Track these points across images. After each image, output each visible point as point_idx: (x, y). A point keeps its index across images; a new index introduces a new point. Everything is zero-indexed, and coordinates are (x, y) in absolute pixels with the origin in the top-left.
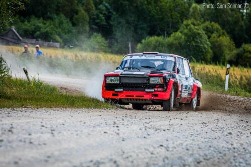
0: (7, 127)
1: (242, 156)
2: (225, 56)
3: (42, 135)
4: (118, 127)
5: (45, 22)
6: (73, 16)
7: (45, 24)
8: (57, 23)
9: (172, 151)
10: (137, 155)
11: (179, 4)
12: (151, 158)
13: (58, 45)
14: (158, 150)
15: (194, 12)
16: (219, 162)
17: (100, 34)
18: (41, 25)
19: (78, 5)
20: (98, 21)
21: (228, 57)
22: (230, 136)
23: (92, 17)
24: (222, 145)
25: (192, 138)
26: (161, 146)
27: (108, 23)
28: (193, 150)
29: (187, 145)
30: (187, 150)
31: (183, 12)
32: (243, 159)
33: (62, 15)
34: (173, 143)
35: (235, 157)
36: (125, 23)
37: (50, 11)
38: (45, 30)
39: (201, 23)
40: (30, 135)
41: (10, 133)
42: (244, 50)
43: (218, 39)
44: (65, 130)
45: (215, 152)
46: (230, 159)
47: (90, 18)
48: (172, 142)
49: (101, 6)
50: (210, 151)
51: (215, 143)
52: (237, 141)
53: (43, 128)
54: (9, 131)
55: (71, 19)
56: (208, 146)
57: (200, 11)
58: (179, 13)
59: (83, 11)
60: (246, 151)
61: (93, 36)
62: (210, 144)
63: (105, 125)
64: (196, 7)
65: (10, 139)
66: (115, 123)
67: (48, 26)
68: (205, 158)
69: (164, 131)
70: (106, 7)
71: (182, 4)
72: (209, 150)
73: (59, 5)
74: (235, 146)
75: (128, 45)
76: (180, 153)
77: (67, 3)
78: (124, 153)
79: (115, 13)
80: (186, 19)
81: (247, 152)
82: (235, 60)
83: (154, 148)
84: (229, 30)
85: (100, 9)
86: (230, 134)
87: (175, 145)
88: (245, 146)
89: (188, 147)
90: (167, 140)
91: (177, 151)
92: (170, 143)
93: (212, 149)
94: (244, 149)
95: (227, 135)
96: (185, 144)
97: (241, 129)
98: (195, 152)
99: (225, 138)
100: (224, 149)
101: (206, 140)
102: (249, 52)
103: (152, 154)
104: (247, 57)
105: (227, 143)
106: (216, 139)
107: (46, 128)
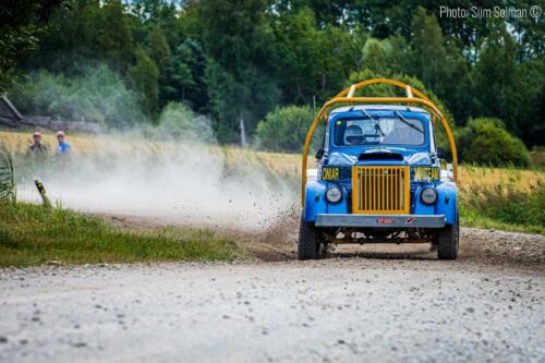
0: (29, 312)
3: (101, 327)
4: (247, 303)
5: (69, 81)
6: (126, 68)
7: (69, 85)
8: (93, 83)
9: (365, 352)
11: (340, 41)
14: (337, 351)
15: (371, 56)
17: (181, 104)
19: (135, 46)
20: (177, 77)
22: (470, 315)
23: (164, 69)
24: (460, 336)
25: (397, 324)
26: (341, 342)
27: (199, 81)
28: (405, 350)
29: (391, 339)
30: (394, 349)
31: (347, 56)
33: (104, 67)
34: (363, 335)
36: (232, 80)
37: (77, 60)
38: (70, 99)
40: (77, 327)
41: (37, 324)
42: (474, 130)
44: (143, 314)
45: (449, 351)
47: (162, 72)
49: (183, 47)
50: (439, 351)
51: (445, 332)
53: (101, 311)
54: (35, 320)
55: (123, 75)
56: (434, 340)
57: (384, 53)
58: (341, 58)
59: (147, 58)
60: (508, 347)
61: (169, 108)
64: (375, 47)
65: (41, 338)
67: (75, 90)
69: (340, 308)
70: (193, 48)
71: (346, 40)
72: (435, 348)
74: (485, 336)
75: (239, 124)
76: (381, 357)
77: (113, 43)
78: (270, 360)
79: (211, 61)
80: (356, 70)
81: (511, 348)
83: (328, 347)
85: (180, 53)
86: (471, 310)
87: (367, 340)
88: (505, 336)
89: (394, 344)
90: (350, 330)
91: (374, 352)
92: (358, 333)
93: (442, 345)
94: (504, 342)
95: (464, 314)
96: (386, 336)
97: (488, 298)
98: (410, 354)
99: (463, 320)
100: (465, 345)
101: (425, 326)
102: (484, 133)
103: (326, 360)
104: (480, 145)
105: (469, 330)
106: (444, 322)
107: (106, 310)
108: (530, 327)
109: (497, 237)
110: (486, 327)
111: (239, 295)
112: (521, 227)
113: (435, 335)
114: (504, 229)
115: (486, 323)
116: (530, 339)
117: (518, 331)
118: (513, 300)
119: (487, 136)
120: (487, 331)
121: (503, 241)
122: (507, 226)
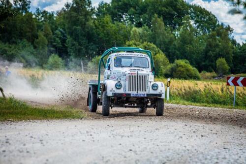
0: (4, 139)
1: (196, 157)
2: (161, 70)
3: (34, 145)
4: (91, 135)
5: (11, 46)
6: (34, 40)
7: (10, 48)
8: (20, 47)
9: (140, 154)
10: (114, 159)
11: (122, 29)
12: (126, 160)
13: (21, 65)
14: (129, 154)
15: (134, 35)
16: (179, 162)
17: (57, 55)
18: (7, 48)
19: (38, 31)
20: (55, 44)
21: (164, 71)
22: (181, 139)
23: (50, 41)
24: (177, 148)
25: (152, 143)
26: (131, 150)
27: (64, 45)
28: (156, 153)
29: (150, 149)
30: (152, 153)
31: (125, 35)
32: (197, 158)
33: (25, 40)
34: (139, 147)
35: (190, 157)
36: (77, 45)
37: (14, 37)
38: (11, 53)
39: (140, 43)
40: (24, 145)
41: (8, 144)
42: (177, 65)
43: (155, 56)
44: (50, 140)
45: (174, 153)
46: (187, 159)
47: (49, 42)
48: (137, 147)
49: (57, 32)
50: (170, 153)
51: (171, 145)
52: (188, 144)
54: (7, 142)
55: (33, 43)
56: (167, 149)
57: (140, 33)
58: (122, 36)
59: (43, 36)
60: (197, 152)
61: (52, 56)
62: (168, 147)
63: (80, 134)
64: (135, 31)
65: (10, 149)
66: (87, 132)
67: (13, 49)
68: (168, 159)
69: (128, 137)
70: (61, 32)
71: (124, 28)
72: (168, 152)
73: (22, 31)
74: (188, 147)
75: (81, 63)
76: (147, 156)
77: (28, 30)
78: (103, 157)
79: (69, 37)
80: (128, 40)
81: (199, 152)
82: (169, 73)
83: (126, 152)
84: (165, 49)
85: (56, 34)
88: (196, 147)
90: (134, 145)
91: (144, 154)
93: (171, 151)
94: (196, 150)
96: (148, 148)
98: (158, 155)
99: (178, 141)
100: (180, 151)
102: (181, 66)
103: (125, 157)
104: (180, 71)
105: (181, 145)
106: (171, 142)
107: (35, 138)
108: (205, 144)
109: (189, 108)
112: (198, 104)
114: (191, 105)
116: (206, 148)
117: (201, 145)
119: (182, 67)
120: (189, 145)
121: (192, 110)
122: (193, 103)
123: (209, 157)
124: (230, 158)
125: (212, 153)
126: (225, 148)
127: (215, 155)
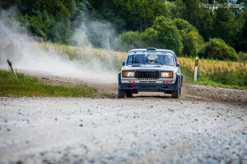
1: (205, 141)
2: (195, 49)
3: (18, 122)
4: (91, 114)
5: (30, 18)
8: (40, 19)
9: (141, 136)
10: (107, 141)
12: (120, 143)
13: (42, 39)
14: (128, 135)
16: (183, 147)
21: (197, 51)
22: (195, 122)
23: (73, 13)
24: (188, 131)
29: (155, 131)
31: (156, 9)
33: (45, 12)
35: (199, 141)
37: (34, 8)
40: (6, 122)
42: (212, 44)
43: (188, 34)
44: (40, 117)
45: (181, 137)
46: (194, 144)
49: (82, 4)
50: (176, 137)
51: (181, 129)
53: (20, 115)
55: (54, 15)
58: (153, 10)
67: (33, 21)
68: (171, 142)
69: (135, 117)
70: (86, 4)
72: (175, 135)
74: (200, 131)
75: (107, 39)
76: (148, 139)
78: (94, 138)
81: (211, 137)
82: (204, 52)
83: (124, 134)
85: (80, 6)
86: (196, 120)
87: (143, 131)
88: (209, 131)
89: (156, 133)
90: (136, 127)
91: (145, 136)
92: (139, 128)
93: (178, 134)
94: (208, 134)
95: (193, 122)
96: (153, 130)
97: (206, 116)
98: (162, 137)
99: (191, 124)
100: (189, 135)
101: (173, 126)
102: (217, 45)
103: (121, 139)
104: (215, 50)
105: (193, 128)
106: (182, 125)
107: (23, 115)
108: (222, 128)
109: (217, 90)
110: (201, 127)
111: (89, 111)
112: (229, 86)
113: (176, 130)
114: (221, 87)
115: (202, 126)
116: (221, 133)
117: (216, 129)
118: (218, 117)
119: (218, 47)
120: (202, 129)
121: (220, 92)
122: (223, 85)
123: (220, 142)
124: (245, 144)
125: (226, 138)
126: (243, 134)
127: (229, 140)
